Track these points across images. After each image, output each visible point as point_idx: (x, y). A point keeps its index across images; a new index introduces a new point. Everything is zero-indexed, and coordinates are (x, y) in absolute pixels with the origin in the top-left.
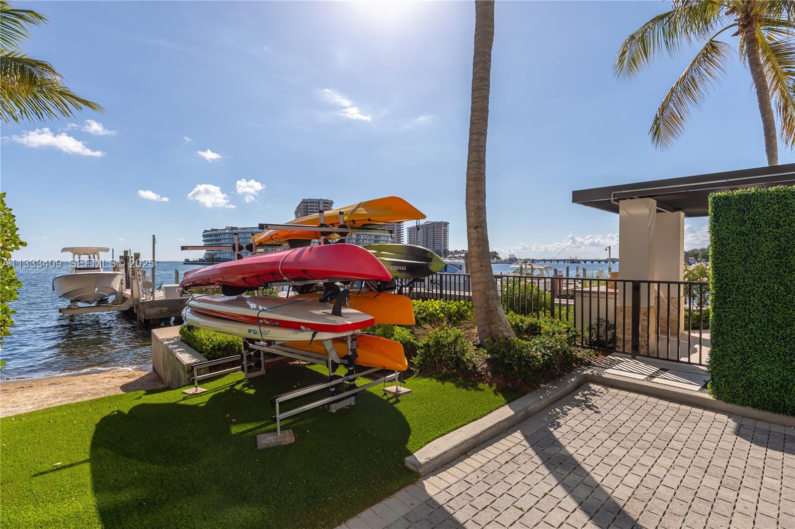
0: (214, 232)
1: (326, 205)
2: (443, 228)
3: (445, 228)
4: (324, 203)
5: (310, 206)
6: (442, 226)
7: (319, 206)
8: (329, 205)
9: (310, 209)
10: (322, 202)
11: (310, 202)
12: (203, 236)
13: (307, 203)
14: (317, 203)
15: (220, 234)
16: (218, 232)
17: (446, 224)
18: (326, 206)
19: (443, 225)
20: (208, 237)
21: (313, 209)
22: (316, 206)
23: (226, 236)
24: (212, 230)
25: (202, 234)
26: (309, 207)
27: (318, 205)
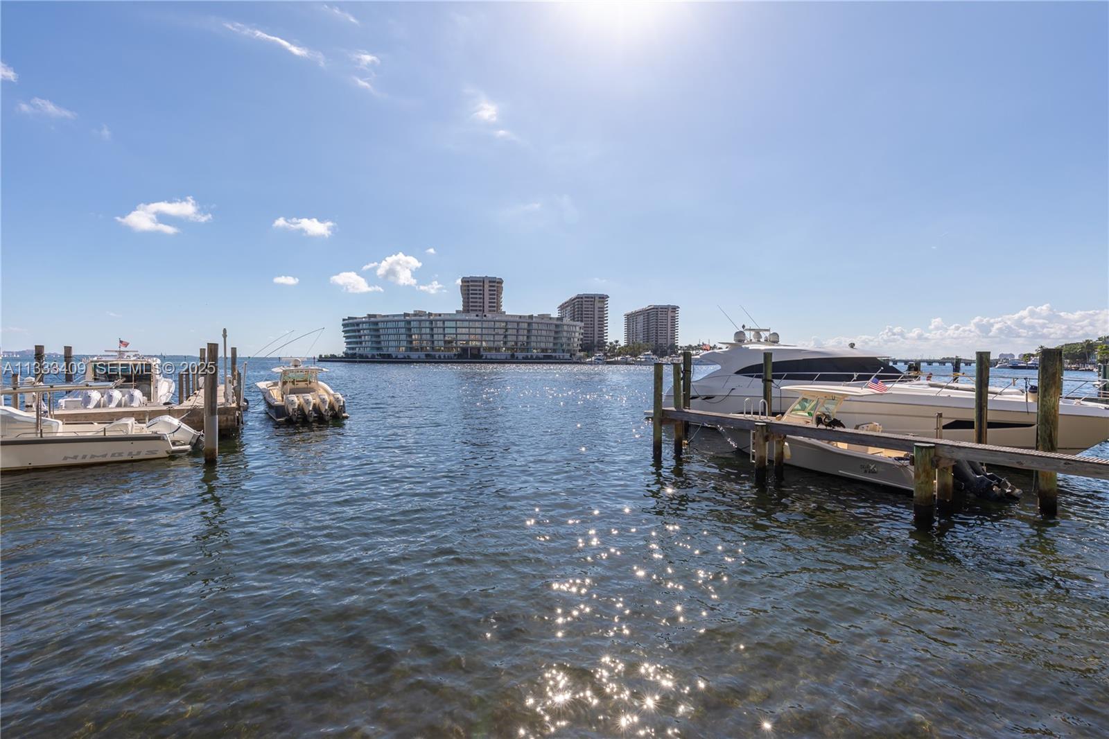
0: (351, 321)
1: (493, 284)
2: (670, 314)
3: (672, 314)
4: (490, 282)
5: (472, 286)
6: (669, 312)
7: (484, 287)
8: (496, 284)
9: (472, 290)
10: (488, 281)
11: (472, 281)
12: (343, 325)
13: (468, 282)
14: (480, 281)
15: (358, 324)
16: (355, 321)
17: (675, 309)
18: (494, 286)
19: (670, 310)
20: (348, 327)
21: (476, 290)
22: (480, 286)
23: (365, 326)
24: (349, 318)
25: (342, 322)
26: (471, 288)
27: (482, 284)
